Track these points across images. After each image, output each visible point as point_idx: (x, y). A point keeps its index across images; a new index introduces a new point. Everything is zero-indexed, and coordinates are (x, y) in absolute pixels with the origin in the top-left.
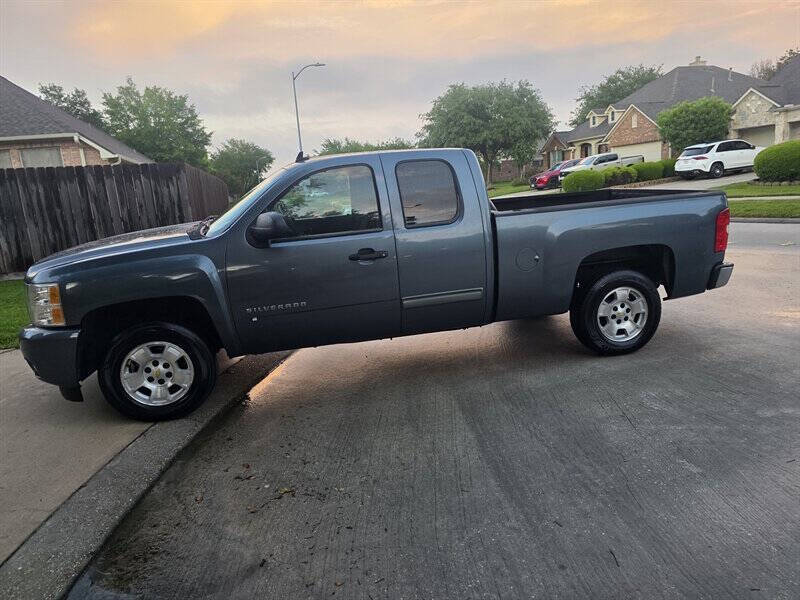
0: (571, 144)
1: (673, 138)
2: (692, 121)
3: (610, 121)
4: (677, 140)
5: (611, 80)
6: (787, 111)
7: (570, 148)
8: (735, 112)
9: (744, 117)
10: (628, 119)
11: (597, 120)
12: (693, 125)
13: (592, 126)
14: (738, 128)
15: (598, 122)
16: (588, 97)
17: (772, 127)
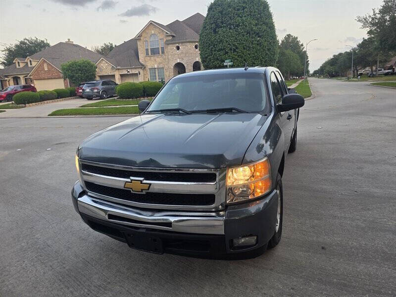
0: (7, 76)
1: (71, 78)
2: (79, 70)
3: (29, 66)
4: (74, 79)
5: (22, 43)
6: (118, 69)
7: (6, 79)
8: (97, 68)
9: (101, 70)
10: (41, 66)
11: (20, 64)
12: (80, 72)
13: (18, 67)
14: (100, 75)
15: (22, 65)
16: (9, 50)
17: (114, 76)
